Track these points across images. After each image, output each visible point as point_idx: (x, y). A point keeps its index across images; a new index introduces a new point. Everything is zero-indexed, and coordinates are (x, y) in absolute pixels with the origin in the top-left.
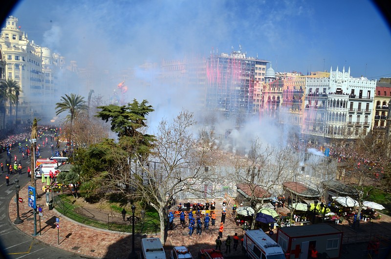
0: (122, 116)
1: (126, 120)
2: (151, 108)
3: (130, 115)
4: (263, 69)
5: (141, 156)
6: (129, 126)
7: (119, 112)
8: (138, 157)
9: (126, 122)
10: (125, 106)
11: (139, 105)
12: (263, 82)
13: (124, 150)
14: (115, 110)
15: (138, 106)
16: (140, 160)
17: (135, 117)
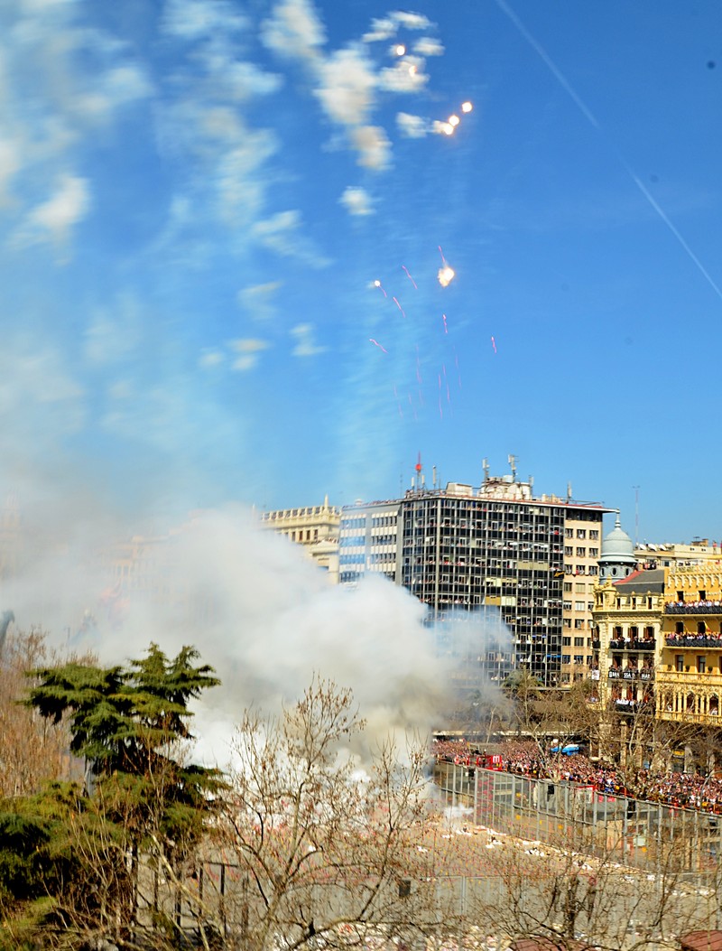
0: (111, 702)
1: (121, 717)
2: (209, 674)
3: (135, 698)
4: (592, 532)
5: (172, 843)
6: (130, 738)
7: (99, 688)
8: (161, 848)
9: (123, 724)
10: (118, 669)
11: (167, 665)
12: (594, 579)
13: (115, 822)
14: (84, 681)
15: (163, 669)
16: (169, 858)
17: (153, 703)
